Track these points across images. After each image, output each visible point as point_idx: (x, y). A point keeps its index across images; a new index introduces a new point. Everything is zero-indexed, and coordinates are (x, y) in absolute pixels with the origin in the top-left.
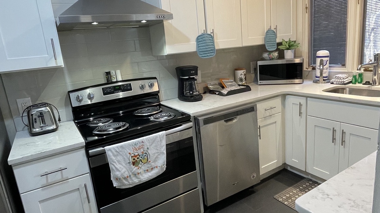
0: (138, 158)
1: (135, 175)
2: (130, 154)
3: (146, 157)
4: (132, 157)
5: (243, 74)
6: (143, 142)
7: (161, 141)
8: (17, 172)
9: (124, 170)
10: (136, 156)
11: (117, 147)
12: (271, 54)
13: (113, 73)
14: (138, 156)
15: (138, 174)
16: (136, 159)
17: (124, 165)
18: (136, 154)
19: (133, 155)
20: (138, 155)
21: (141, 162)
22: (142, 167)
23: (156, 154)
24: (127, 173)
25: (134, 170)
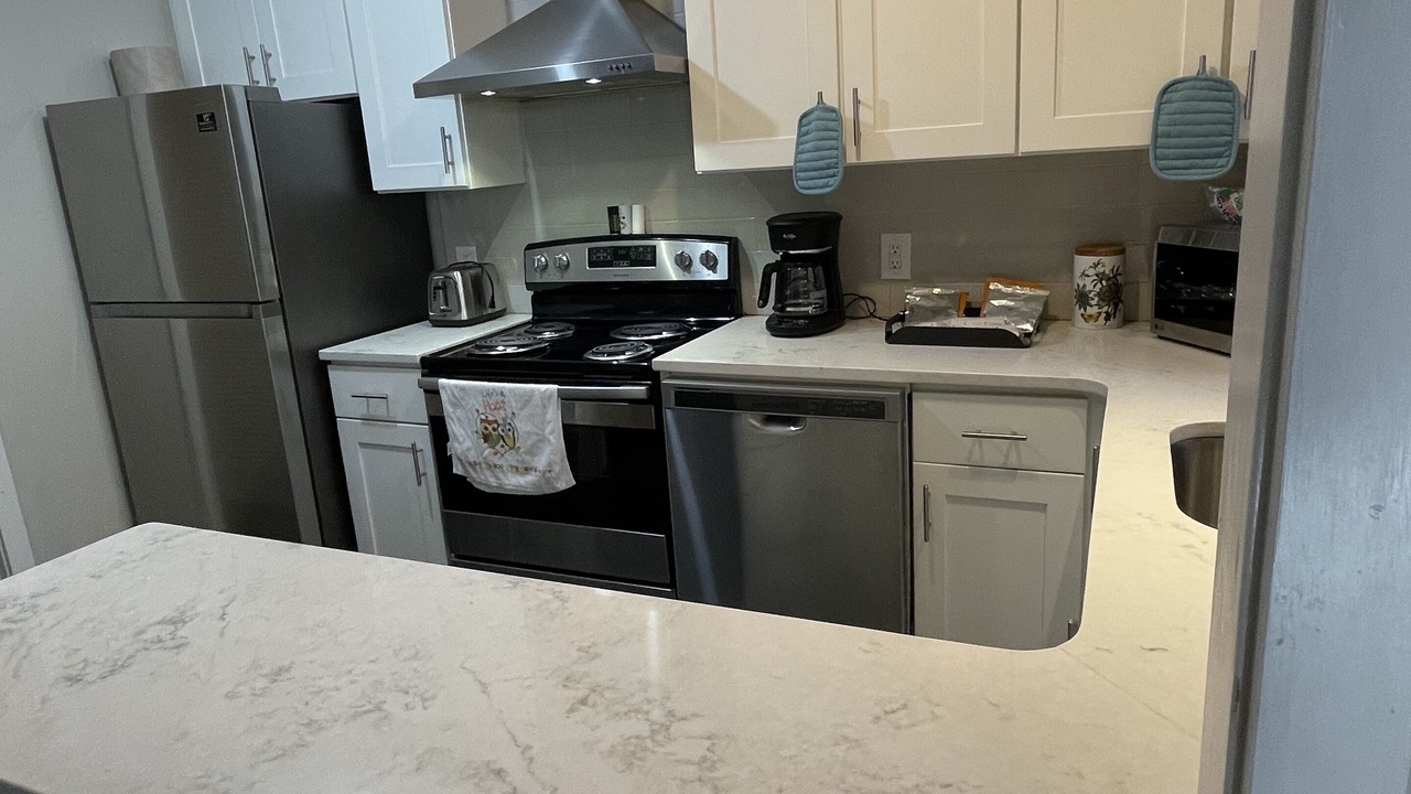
0: (494, 429)
1: (490, 466)
2: (478, 411)
3: (511, 433)
4: (482, 421)
5: (1091, 272)
6: (502, 394)
7: (544, 407)
8: (334, 375)
9: (468, 444)
10: (490, 423)
11: (456, 386)
12: (1234, 196)
13: (623, 211)
14: (496, 426)
15: (495, 466)
16: (490, 428)
17: (470, 433)
18: (491, 418)
19: (483, 417)
20: (496, 421)
21: (502, 443)
22: (506, 456)
23: (535, 438)
24: (472, 452)
25: (487, 452)
